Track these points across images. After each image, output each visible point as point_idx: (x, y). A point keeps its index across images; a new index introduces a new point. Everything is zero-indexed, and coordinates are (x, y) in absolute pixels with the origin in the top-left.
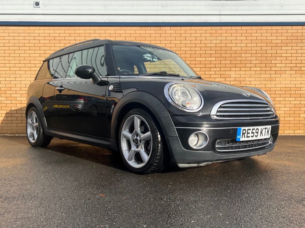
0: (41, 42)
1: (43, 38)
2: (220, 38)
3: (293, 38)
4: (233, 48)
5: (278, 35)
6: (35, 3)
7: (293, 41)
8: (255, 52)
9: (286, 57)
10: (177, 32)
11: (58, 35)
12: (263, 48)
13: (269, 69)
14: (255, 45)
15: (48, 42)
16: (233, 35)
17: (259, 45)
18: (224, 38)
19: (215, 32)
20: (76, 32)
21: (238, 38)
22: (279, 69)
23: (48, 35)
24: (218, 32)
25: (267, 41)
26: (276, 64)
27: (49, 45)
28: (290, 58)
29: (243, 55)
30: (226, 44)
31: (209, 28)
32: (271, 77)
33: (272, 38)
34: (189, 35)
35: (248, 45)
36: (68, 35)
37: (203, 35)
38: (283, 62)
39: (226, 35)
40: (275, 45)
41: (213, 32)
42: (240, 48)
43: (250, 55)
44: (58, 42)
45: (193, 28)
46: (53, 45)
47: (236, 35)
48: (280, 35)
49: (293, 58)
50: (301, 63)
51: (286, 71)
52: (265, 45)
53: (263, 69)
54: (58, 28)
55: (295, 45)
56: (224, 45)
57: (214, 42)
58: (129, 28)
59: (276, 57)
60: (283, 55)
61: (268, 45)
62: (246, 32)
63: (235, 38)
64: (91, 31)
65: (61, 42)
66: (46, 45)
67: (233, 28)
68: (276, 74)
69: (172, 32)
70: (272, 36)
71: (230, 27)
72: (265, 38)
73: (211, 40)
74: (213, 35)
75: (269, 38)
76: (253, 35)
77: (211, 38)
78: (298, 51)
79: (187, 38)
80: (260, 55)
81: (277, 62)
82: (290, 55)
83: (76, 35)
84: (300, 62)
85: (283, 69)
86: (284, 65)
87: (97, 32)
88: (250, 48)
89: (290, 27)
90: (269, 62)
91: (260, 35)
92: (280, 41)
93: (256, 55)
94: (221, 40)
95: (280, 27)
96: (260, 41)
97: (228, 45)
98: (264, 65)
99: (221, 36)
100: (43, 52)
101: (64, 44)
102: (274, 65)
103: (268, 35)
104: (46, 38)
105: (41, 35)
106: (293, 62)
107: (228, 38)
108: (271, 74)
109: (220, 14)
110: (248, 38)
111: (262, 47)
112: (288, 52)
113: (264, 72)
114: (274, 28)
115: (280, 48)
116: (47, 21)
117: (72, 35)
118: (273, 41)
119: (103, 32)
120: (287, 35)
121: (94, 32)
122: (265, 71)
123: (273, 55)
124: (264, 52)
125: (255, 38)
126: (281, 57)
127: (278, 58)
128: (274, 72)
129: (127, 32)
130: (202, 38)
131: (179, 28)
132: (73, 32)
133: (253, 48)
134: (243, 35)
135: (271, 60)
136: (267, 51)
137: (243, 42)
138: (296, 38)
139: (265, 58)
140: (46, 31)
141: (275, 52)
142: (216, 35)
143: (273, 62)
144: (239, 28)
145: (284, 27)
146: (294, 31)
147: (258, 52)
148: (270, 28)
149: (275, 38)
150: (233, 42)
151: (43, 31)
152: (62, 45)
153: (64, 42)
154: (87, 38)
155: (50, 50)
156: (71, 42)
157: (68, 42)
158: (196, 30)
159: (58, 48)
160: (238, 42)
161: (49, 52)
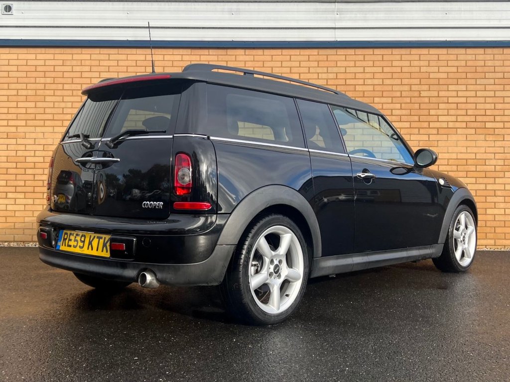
0: (11, 74)
1: (15, 68)
2: (335, 70)
3: (468, 69)
4: (358, 88)
5: (440, 63)
6: (4, 6)
7: (469, 75)
8: (398, 94)
9: (457, 103)
10: (256, 58)
11: (42, 63)
12: (414, 88)
13: (426, 125)
14: (399, 82)
15: (24, 74)
16: (358, 64)
17: (405, 81)
18: (343, 70)
19: (325, 60)
20: (75, 57)
22: (445, 125)
23: (24, 62)
24: (330, 58)
25: (420, 76)
26: (438, 115)
27: (26, 80)
28: (463, 106)
29: (376, 100)
30: (346, 79)
31: (315, 52)
32: (429, 140)
33: (429, 69)
34: (279, 64)
35: (387, 82)
36: (60, 63)
37: (303, 64)
38: (451, 112)
39: (345, 64)
40: (436, 82)
41: (321, 58)
42: (371, 88)
43: (390, 100)
44: (42, 74)
45: (285, 52)
46: (33, 80)
47: (365, 64)
48: (445, 63)
49: (469, 106)
50: (485, 115)
51: (457, 128)
52: (417, 81)
53: (413, 125)
54: (43, 50)
55: (473, 82)
56: (343, 82)
57: (324, 76)
58: (170, 51)
59: (439, 103)
60: (451, 100)
61: (423, 81)
62: (381, 59)
63: (361, 70)
64: (102, 57)
65: (48, 74)
66: (20, 80)
67: (359, 51)
68: (438, 134)
69: (247, 58)
70: (429, 66)
71: (353, 50)
72: (417, 69)
73: (318, 73)
74: (321, 64)
75: (423, 69)
76: (395, 64)
77: (319, 70)
78: (479, 94)
79: (275, 70)
80: (408, 100)
81: (440, 112)
82: (464, 100)
83: (74, 63)
84: (483, 112)
85: (451, 125)
86: (454, 118)
87: (112, 57)
88: (390, 88)
89: (462, 51)
90: (426, 112)
91: (407, 64)
92: (445, 76)
93: (400, 100)
94: (337, 73)
95: (444, 51)
96: (408, 75)
97: (348, 82)
98: (416, 118)
99: (337, 67)
100: (14, 92)
101: (53, 79)
102: (435, 118)
103: (422, 63)
104: (20, 68)
105: (11, 62)
106: (470, 112)
107: (348, 70)
108: (429, 135)
109: (334, 27)
110: (386, 70)
111: (411, 85)
112: (460, 94)
113: (416, 131)
114: (433, 51)
115: (445, 87)
116: (23, 38)
117: (68, 63)
118: (432, 76)
119: (124, 57)
120: (456, 63)
121: (106, 57)
122: (419, 128)
123: (433, 100)
124: (416, 94)
125: (399, 70)
126: (448, 103)
127: (441, 106)
128: (435, 131)
129: (167, 58)
130: (302, 70)
131: (260, 52)
132: (70, 57)
133: (395, 88)
134: (377, 63)
135: (429, 109)
136: (420, 93)
137: (377, 76)
138: (473, 69)
139: (417, 106)
140: (21, 57)
141: (436, 94)
142: (326, 64)
143: (432, 112)
144: (370, 51)
145: (451, 51)
146: (469, 57)
147: (404, 94)
148: (425, 51)
149: (436, 69)
150: (358, 76)
151: (15, 57)
152: (49, 80)
153: (53, 75)
154: (94, 69)
155: (26, 89)
156: (66, 75)
157: (60, 74)
158: (290, 55)
159: (42, 86)
160: (368, 76)
161: (24, 93)
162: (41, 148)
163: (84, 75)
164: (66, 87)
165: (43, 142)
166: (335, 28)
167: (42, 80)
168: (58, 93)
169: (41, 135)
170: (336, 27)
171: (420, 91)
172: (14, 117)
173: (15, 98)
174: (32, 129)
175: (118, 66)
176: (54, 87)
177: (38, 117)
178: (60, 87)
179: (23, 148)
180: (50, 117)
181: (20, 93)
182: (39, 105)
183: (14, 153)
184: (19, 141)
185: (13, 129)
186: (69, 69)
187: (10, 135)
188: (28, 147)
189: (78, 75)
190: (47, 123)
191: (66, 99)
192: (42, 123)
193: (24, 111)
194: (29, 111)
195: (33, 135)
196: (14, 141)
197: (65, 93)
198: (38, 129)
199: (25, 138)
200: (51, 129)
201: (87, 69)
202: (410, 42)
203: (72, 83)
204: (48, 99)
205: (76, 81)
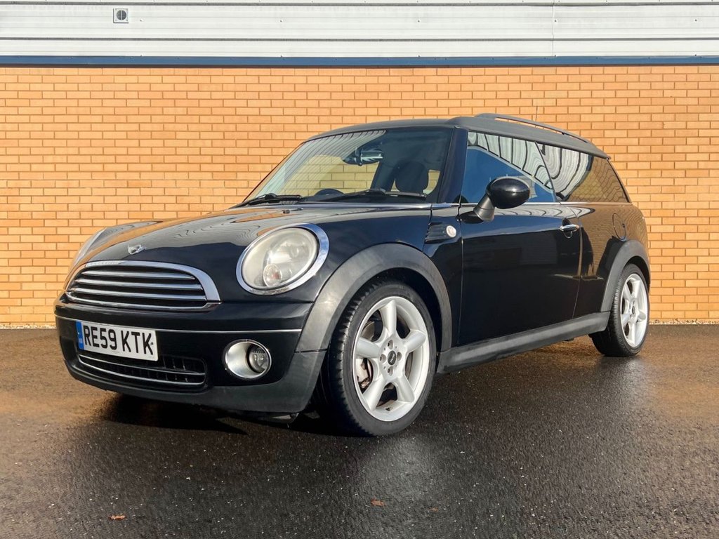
1: (134, 95)
2: (555, 94)
4: (584, 118)
5: (689, 85)
6: (116, 12)
8: (635, 126)
9: (710, 137)
10: (452, 79)
11: (170, 87)
12: (655, 117)
13: (670, 165)
14: (636, 109)
15: (147, 103)
16: (584, 86)
17: (644, 109)
18: (564, 94)
19: (542, 81)
20: (214, 79)
21: (596, 94)
22: (694, 165)
23: (147, 87)
24: (548, 79)
25: (664, 101)
26: (686, 153)
27: (150, 111)
29: (608, 133)
30: (568, 107)
31: (528, 70)
32: (674, 185)
33: (675, 93)
35: (620, 110)
36: (195, 87)
38: (703, 149)
39: (568, 86)
40: (683, 109)
41: (535, 79)
42: (600, 118)
43: (624, 134)
44: (171, 103)
45: (489, 71)
46: (159, 111)
47: (592, 86)
48: (694, 85)
51: (709, 169)
52: (659, 109)
53: (655, 165)
54: (171, 70)
56: (564, 110)
57: (540, 102)
58: (340, 71)
59: (686, 137)
60: (702, 133)
61: (667, 109)
62: (614, 81)
63: (588, 94)
64: (249, 79)
65: (179, 103)
66: (142, 111)
67: (585, 70)
68: (685, 177)
69: (440, 79)
70: (674, 89)
71: (578, 68)
72: (659, 93)
73: (532, 99)
74: (536, 87)
75: (667, 93)
76: (631, 86)
77: (533, 95)
79: (476, 95)
80: (648, 133)
81: (688, 149)
83: (213, 87)
85: (702, 165)
86: (705, 157)
87: (262, 80)
88: (624, 118)
90: (670, 149)
91: (647, 86)
92: (695, 101)
93: (638, 133)
94: (556, 99)
95: (694, 69)
96: (648, 101)
97: (571, 110)
98: (658, 157)
99: (556, 90)
100: (135, 127)
101: (185, 109)
102: (682, 157)
103: (666, 85)
104: (142, 95)
105: (130, 87)
107: (571, 94)
108: (674, 178)
109: (552, 37)
110: (619, 94)
111: (651, 114)
112: (714, 125)
113: (658, 173)
114: (680, 69)
115: (695, 117)
116: (143, 55)
117: (205, 88)
118: (678, 101)
119: (278, 80)
120: (709, 85)
121: (255, 80)
122: (662, 170)
123: (680, 133)
124: (659, 125)
125: (636, 94)
126: (698, 137)
127: (690, 141)
128: (681, 174)
129: (334, 80)
130: (510, 95)
131: (456, 71)
132: (207, 80)
133: (632, 118)
134: (608, 86)
135: (675, 145)
136: (663, 125)
137: (608, 102)
139: (659, 141)
140: (142, 79)
141: (683, 125)
142: (543, 87)
143: (679, 149)
144: (599, 70)
145: (703, 69)
147: (643, 125)
148: (669, 69)
150: (584, 102)
151: (134, 79)
152: (180, 111)
153: (186, 103)
154: (239, 95)
155: (151, 123)
156: (203, 103)
157: (195, 103)
158: (496, 76)
159: (172, 119)
160: (596, 102)
161: (148, 127)
162: (173, 200)
163: (227, 103)
164: (204, 119)
165: (175, 192)
166: (553, 40)
167: (171, 111)
168: (193, 127)
169: (172, 184)
170: (555, 38)
171: (663, 122)
172: (136, 159)
173: (135, 135)
174: (160, 175)
175: (271, 91)
176: (187, 119)
177: (168, 159)
178: (196, 119)
179: (149, 200)
180: (184, 159)
181: (143, 127)
182: (168, 143)
183: (137, 207)
184: (144, 191)
185: (136, 176)
186: (207, 95)
187: (132, 184)
188: (156, 200)
189: (219, 103)
190: (180, 167)
191: (204, 135)
192: (172, 167)
193: (148, 151)
194: (156, 151)
195: (162, 184)
196: (136, 191)
197: (203, 127)
198: (168, 176)
199: (151, 187)
200: (185, 176)
201: (231, 95)
202: (649, 58)
203: (212, 115)
204: (180, 135)
205: (215, 111)
